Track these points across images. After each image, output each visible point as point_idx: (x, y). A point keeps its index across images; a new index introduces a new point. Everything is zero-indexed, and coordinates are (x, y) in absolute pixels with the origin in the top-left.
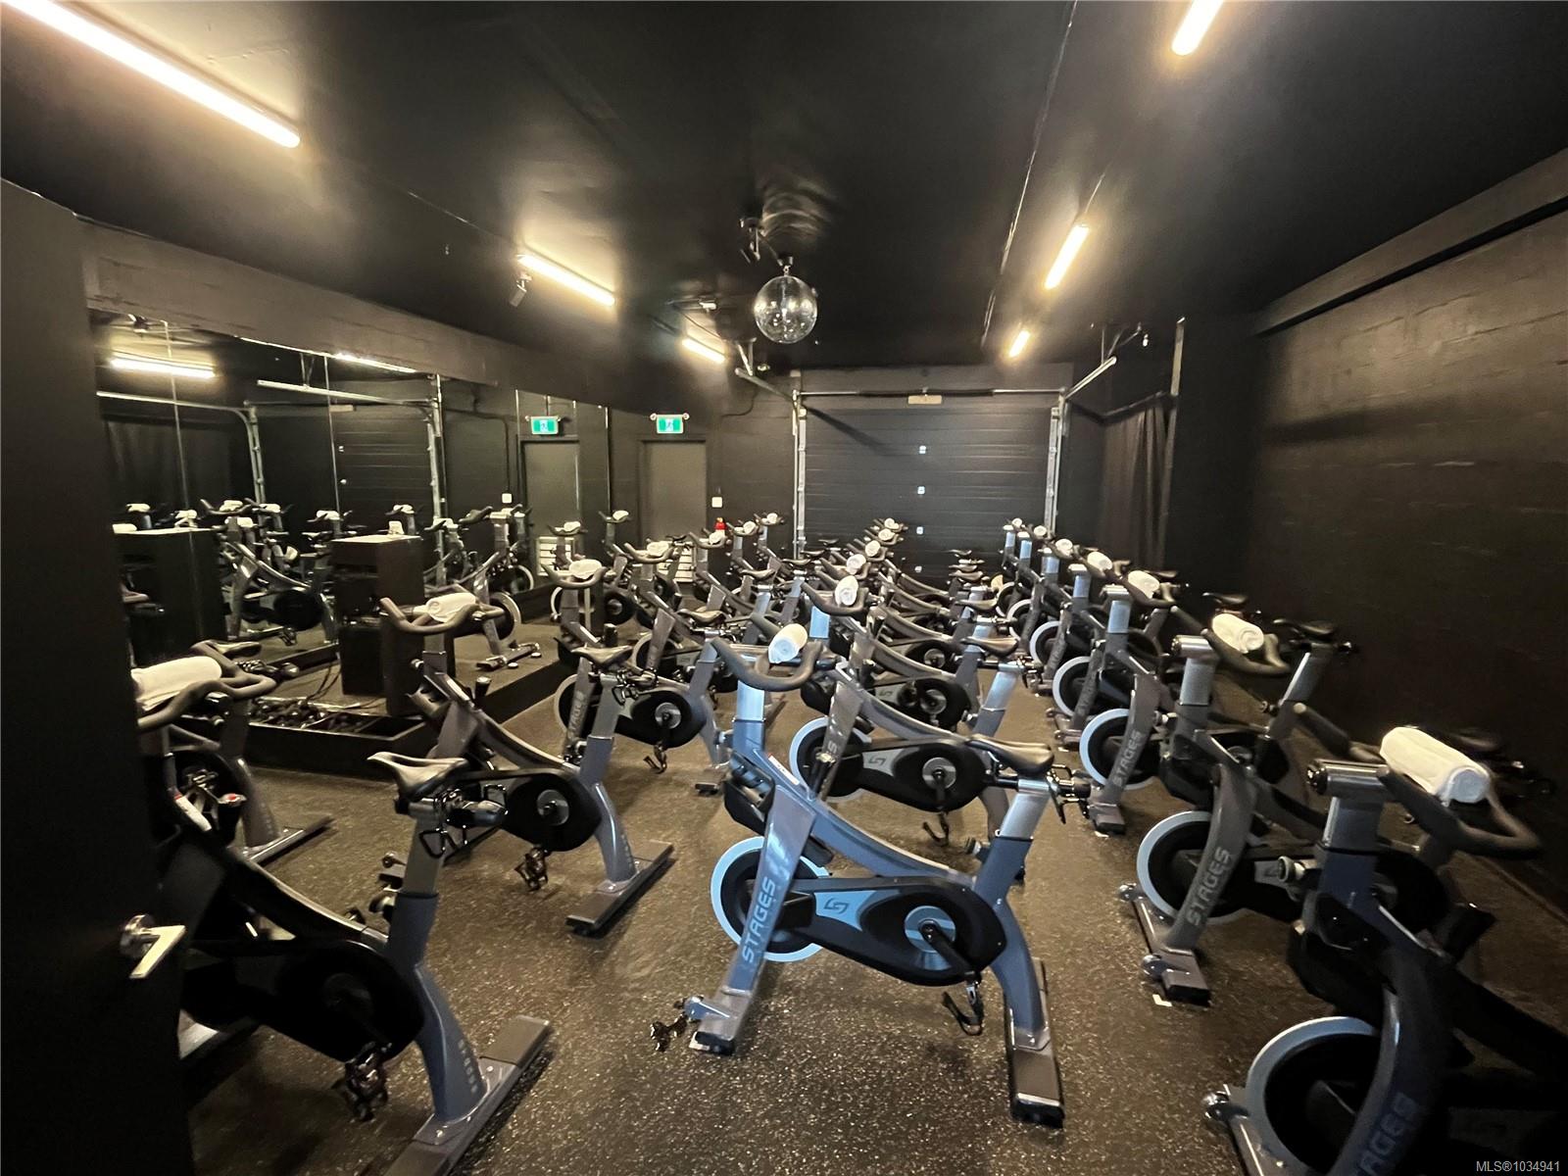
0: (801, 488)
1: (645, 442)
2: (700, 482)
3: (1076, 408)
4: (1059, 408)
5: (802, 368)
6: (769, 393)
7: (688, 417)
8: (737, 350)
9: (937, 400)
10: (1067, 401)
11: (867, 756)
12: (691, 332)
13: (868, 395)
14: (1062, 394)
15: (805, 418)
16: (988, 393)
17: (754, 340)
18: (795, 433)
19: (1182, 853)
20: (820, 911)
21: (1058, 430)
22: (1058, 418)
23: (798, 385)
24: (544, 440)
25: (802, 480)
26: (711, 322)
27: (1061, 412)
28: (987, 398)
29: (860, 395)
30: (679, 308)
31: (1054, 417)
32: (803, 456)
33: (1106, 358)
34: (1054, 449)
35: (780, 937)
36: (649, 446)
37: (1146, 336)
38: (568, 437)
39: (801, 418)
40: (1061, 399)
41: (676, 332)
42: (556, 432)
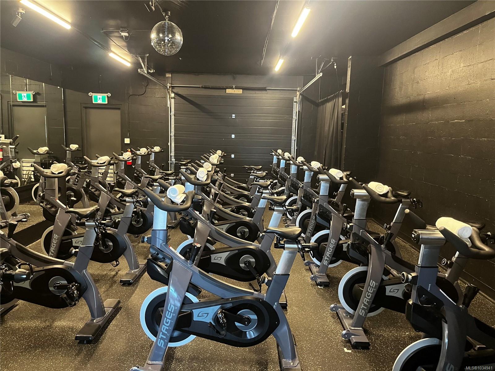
0: (172, 133)
1: (86, 108)
2: (118, 130)
3: (305, 98)
4: (297, 98)
5: (172, 72)
6: (155, 84)
7: (110, 95)
8: (138, 60)
9: (240, 91)
10: (301, 94)
11: (213, 256)
12: (113, 49)
13: (205, 88)
14: (298, 91)
15: (174, 98)
16: (264, 89)
17: (148, 55)
18: (169, 106)
19: (356, 285)
20: (195, 318)
21: (296, 108)
22: (296, 102)
23: (170, 81)
24: (25, 104)
25: (173, 130)
26: (124, 44)
27: (298, 100)
28: (264, 92)
29: (202, 87)
30: (108, 35)
31: (295, 102)
32: (173, 117)
33: (318, 73)
34: (295, 117)
35: (176, 334)
36: (88, 110)
37: (335, 64)
38: (39, 103)
39: (172, 98)
40: (298, 93)
41: (106, 47)
42: (32, 100)
